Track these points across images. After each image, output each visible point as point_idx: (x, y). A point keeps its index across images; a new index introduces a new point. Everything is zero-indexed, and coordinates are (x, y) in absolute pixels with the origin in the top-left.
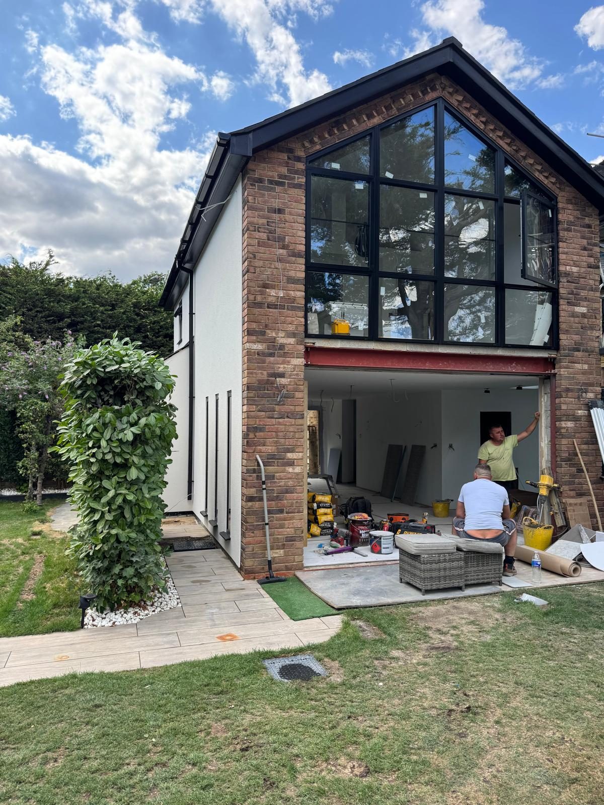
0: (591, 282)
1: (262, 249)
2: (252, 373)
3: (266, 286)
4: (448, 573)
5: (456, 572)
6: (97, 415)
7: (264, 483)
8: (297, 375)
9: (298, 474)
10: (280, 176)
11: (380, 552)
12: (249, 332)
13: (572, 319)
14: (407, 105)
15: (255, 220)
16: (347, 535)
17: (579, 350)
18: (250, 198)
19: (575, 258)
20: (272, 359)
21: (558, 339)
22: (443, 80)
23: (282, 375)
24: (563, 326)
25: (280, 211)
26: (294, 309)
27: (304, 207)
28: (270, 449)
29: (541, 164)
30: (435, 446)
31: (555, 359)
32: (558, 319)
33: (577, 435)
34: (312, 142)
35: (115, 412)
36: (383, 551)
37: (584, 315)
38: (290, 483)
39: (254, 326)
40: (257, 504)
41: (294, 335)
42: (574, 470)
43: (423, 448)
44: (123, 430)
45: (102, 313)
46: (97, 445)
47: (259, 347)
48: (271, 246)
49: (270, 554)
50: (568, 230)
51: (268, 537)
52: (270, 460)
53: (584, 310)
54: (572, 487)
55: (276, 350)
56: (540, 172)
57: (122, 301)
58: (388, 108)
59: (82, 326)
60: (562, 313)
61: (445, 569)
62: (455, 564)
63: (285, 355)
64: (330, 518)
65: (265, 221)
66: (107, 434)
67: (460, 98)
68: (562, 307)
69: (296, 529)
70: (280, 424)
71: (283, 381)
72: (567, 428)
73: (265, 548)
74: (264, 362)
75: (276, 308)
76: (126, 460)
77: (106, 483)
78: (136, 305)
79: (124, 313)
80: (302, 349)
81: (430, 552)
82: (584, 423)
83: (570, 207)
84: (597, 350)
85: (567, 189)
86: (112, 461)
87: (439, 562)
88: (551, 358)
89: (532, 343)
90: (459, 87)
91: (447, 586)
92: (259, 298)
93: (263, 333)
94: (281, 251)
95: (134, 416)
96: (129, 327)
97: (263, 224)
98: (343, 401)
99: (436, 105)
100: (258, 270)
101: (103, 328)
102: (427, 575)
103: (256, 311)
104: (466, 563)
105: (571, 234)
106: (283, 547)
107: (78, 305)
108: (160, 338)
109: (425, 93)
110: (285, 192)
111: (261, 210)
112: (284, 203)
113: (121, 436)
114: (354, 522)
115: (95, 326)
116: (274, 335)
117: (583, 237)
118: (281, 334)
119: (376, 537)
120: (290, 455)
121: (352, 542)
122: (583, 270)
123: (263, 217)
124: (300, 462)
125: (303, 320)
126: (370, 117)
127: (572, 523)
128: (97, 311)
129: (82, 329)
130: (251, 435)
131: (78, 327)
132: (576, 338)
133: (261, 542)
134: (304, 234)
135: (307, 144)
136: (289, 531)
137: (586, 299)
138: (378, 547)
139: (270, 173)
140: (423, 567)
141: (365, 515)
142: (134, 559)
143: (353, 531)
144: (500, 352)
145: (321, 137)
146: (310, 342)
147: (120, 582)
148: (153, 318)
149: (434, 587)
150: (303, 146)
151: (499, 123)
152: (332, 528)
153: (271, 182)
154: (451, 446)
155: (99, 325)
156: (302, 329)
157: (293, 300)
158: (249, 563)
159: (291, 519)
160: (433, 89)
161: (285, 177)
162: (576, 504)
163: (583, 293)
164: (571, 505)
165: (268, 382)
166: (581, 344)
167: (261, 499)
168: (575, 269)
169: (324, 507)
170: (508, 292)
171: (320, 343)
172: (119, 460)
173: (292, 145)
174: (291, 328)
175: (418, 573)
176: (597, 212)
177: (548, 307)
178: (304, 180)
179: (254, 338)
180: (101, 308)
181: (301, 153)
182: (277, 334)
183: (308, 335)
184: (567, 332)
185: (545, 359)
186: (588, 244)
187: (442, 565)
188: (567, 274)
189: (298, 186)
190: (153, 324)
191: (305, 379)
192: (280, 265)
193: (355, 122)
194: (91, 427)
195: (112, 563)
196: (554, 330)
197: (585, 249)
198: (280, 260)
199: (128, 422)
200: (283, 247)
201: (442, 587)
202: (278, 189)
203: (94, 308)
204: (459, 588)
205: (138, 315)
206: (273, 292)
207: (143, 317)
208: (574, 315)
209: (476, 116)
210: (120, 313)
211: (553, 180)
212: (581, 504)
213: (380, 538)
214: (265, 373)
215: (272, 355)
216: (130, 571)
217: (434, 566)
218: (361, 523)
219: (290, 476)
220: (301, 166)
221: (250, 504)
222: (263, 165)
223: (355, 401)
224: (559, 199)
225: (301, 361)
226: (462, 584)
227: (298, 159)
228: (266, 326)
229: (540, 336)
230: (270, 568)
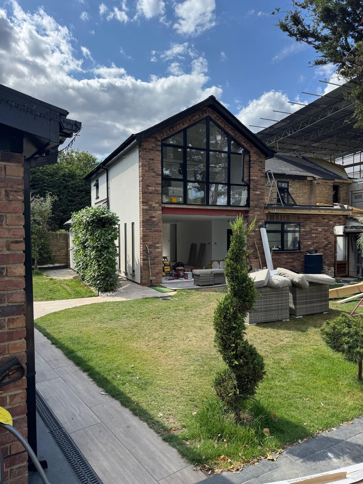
0: (262, 182)
1: (147, 173)
2: (144, 216)
3: (148, 186)
4: (208, 280)
5: (211, 280)
6: (99, 231)
7: (149, 254)
8: (159, 217)
9: (160, 251)
10: (153, 147)
11: (187, 279)
12: (143, 202)
13: (254, 196)
14: (197, 119)
15: (144, 163)
16: (176, 274)
17: (256, 207)
18: (142, 155)
19: (256, 174)
20: (150, 211)
21: (249, 203)
22: (209, 109)
23: (154, 217)
24: (251, 199)
25: (153, 160)
26: (158, 194)
27: (161, 158)
28: (150, 243)
29: (244, 139)
30: (209, 243)
31: (248, 210)
32: (249, 196)
33: (256, 237)
34: (163, 134)
35: (105, 230)
36: (189, 278)
37: (259, 195)
38: (157, 254)
39: (144, 200)
40: (146, 262)
41: (158, 203)
42: (254, 249)
43: (205, 244)
44: (107, 236)
45: (47, 179)
46: (100, 240)
47: (146, 207)
48: (150, 172)
49: (151, 278)
50: (254, 163)
51: (150, 273)
52: (150, 247)
53: (258, 193)
54: (253, 255)
55: (152, 208)
56: (244, 142)
57: (56, 173)
58: (190, 121)
59: (38, 186)
60: (251, 194)
61: (208, 279)
62: (211, 277)
63: (155, 210)
64: (169, 270)
65: (147, 163)
66: (103, 237)
67: (215, 116)
68: (251, 192)
69: (160, 270)
70: (153, 234)
71: (154, 219)
72: (252, 235)
73: (149, 276)
74: (148, 213)
75: (152, 194)
76: (108, 245)
77: (103, 253)
78: (63, 175)
79: (58, 180)
80: (161, 208)
81: (203, 274)
82: (258, 233)
83: (255, 155)
84: (263, 207)
85: (254, 148)
86: (104, 246)
87: (206, 277)
88: (247, 210)
89: (241, 205)
90: (215, 112)
91: (208, 284)
92: (146, 190)
93: (147, 203)
94: (153, 174)
95: (110, 231)
96: (60, 186)
97: (147, 164)
98: (170, 224)
99: (207, 119)
100: (145, 180)
101: (48, 187)
102: (202, 281)
103: (145, 195)
104: (214, 277)
105: (255, 165)
106: (155, 276)
107: (36, 176)
108: (76, 192)
109: (203, 114)
110: (154, 153)
111: (147, 159)
112: (154, 157)
113: (107, 238)
114: (178, 270)
115: (44, 187)
116: (151, 203)
117: (259, 166)
118: (154, 203)
119: (186, 274)
120: (157, 245)
121: (178, 276)
122: (259, 178)
123: (147, 162)
124: (160, 247)
125: (161, 198)
126: (183, 124)
127: (253, 268)
128: (44, 179)
129: (37, 188)
130: (144, 238)
131: (35, 187)
132: (256, 203)
133: (148, 274)
134: (161, 167)
135: (162, 136)
136: (157, 271)
137: (260, 189)
138: (187, 277)
139: (149, 146)
140: (201, 278)
141: (183, 268)
142: (112, 276)
143: (178, 273)
144: (229, 208)
145: (166, 132)
146: (163, 205)
147: (109, 283)
148: (72, 182)
149: (204, 284)
150: (160, 136)
151: (229, 125)
152: (170, 273)
153: (149, 149)
154: (215, 243)
155: (45, 186)
156: (161, 201)
157: (158, 191)
158: (144, 281)
159: (158, 266)
160: (206, 113)
161: (154, 147)
162: (254, 261)
163: (259, 187)
164: (253, 261)
165: (149, 220)
166: (258, 205)
167: (148, 260)
168: (256, 178)
169: (167, 266)
170: (232, 187)
171: (167, 206)
172: (106, 246)
173: (156, 136)
174: (157, 201)
175: (199, 280)
176: (265, 156)
177: (246, 192)
178: (161, 148)
179: (144, 204)
180: (47, 178)
181: (160, 139)
182: (152, 203)
183: (163, 203)
184: (253, 201)
185: (245, 210)
186: (261, 168)
187: (207, 278)
188: (253, 180)
189: (159, 151)
190: (72, 185)
191: (162, 218)
192: (153, 179)
193: (178, 126)
194: (97, 235)
195: (106, 277)
196: (248, 200)
197: (260, 170)
198: (153, 177)
199: (108, 233)
200: (154, 172)
201: (207, 284)
202: (152, 152)
203: (43, 177)
204: (212, 285)
205: (64, 180)
206: (151, 188)
207: (67, 182)
208: (255, 195)
209: (221, 123)
210: (56, 179)
211: (249, 145)
212: (256, 261)
213: (187, 274)
214: (148, 216)
215: (151, 210)
216: (111, 279)
217: (204, 278)
218: (181, 270)
219: (157, 252)
220: (159, 143)
221: (144, 261)
222: (146, 143)
223: (176, 225)
224: (251, 152)
225: (161, 212)
226: (213, 284)
227: (159, 141)
228: (148, 200)
229: (243, 203)
230: (151, 282)
